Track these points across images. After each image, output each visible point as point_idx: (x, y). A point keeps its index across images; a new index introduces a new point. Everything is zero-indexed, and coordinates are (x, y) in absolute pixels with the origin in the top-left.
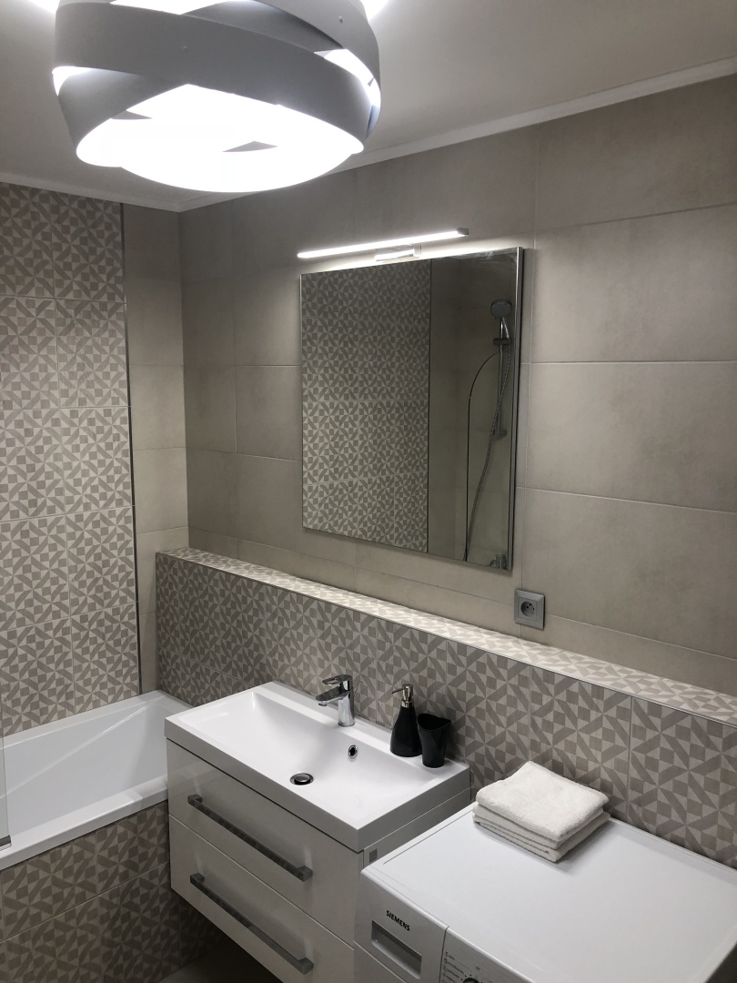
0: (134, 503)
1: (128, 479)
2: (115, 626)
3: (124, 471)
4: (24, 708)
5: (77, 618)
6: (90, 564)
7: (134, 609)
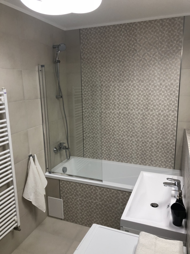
0: (178, 112)
1: (177, 105)
2: (168, 147)
3: (176, 102)
4: (140, 159)
5: (156, 141)
6: (161, 127)
7: (175, 144)
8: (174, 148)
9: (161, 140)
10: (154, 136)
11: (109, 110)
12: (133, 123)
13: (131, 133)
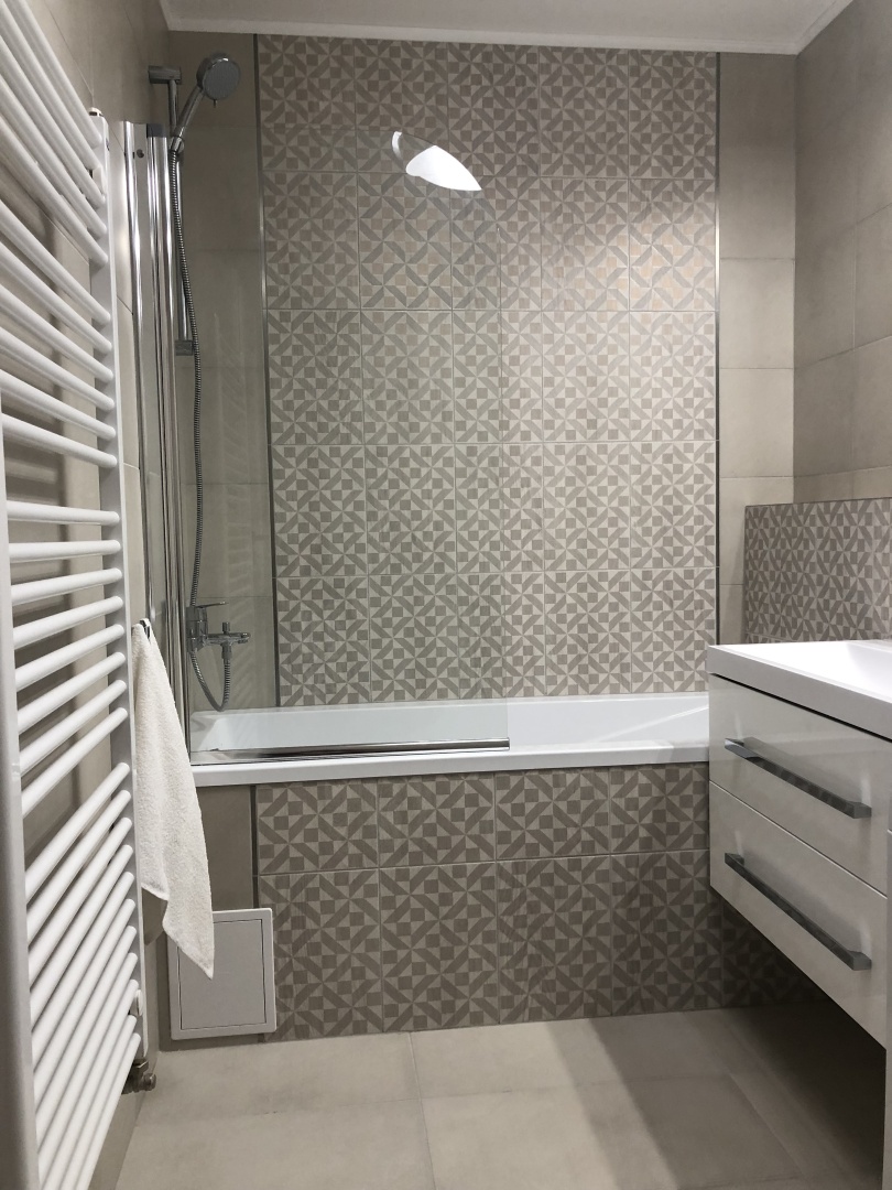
0: (718, 437)
1: (712, 406)
2: (687, 593)
3: (707, 394)
4: (570, 668)
5: (639, 573)
6: (657, 508)
7: (713, 576)
8: (713, 593)
9: (658, 563)
10: (627, 551)
11: (416, 442)
12: (537, 496)
13: (525, 548)
